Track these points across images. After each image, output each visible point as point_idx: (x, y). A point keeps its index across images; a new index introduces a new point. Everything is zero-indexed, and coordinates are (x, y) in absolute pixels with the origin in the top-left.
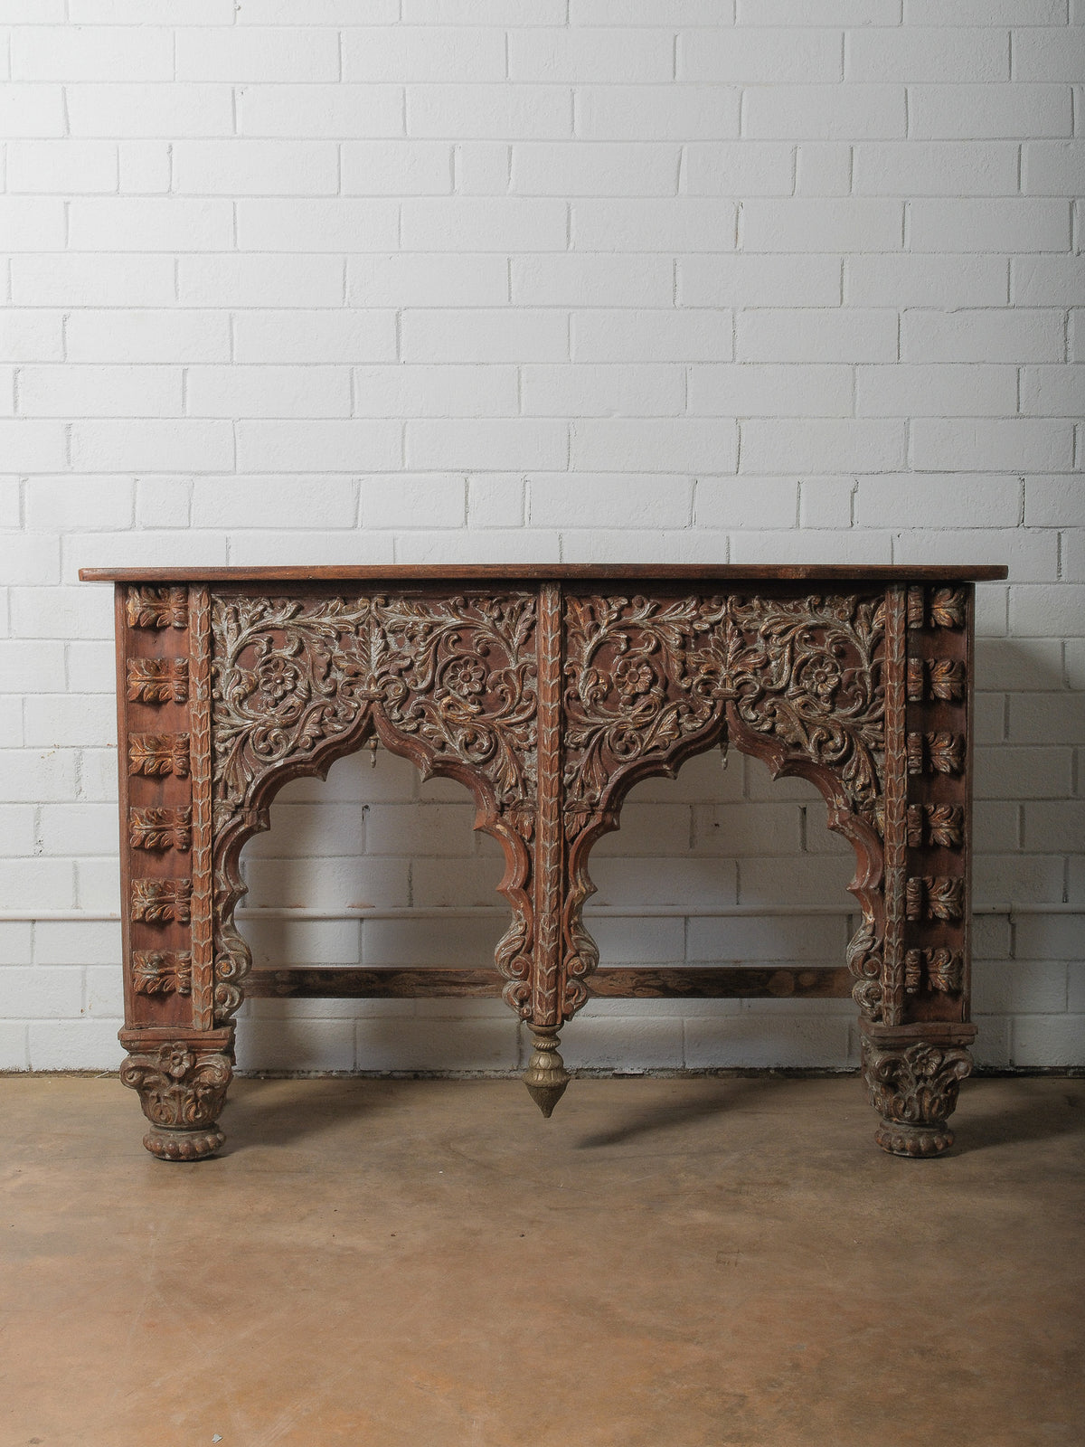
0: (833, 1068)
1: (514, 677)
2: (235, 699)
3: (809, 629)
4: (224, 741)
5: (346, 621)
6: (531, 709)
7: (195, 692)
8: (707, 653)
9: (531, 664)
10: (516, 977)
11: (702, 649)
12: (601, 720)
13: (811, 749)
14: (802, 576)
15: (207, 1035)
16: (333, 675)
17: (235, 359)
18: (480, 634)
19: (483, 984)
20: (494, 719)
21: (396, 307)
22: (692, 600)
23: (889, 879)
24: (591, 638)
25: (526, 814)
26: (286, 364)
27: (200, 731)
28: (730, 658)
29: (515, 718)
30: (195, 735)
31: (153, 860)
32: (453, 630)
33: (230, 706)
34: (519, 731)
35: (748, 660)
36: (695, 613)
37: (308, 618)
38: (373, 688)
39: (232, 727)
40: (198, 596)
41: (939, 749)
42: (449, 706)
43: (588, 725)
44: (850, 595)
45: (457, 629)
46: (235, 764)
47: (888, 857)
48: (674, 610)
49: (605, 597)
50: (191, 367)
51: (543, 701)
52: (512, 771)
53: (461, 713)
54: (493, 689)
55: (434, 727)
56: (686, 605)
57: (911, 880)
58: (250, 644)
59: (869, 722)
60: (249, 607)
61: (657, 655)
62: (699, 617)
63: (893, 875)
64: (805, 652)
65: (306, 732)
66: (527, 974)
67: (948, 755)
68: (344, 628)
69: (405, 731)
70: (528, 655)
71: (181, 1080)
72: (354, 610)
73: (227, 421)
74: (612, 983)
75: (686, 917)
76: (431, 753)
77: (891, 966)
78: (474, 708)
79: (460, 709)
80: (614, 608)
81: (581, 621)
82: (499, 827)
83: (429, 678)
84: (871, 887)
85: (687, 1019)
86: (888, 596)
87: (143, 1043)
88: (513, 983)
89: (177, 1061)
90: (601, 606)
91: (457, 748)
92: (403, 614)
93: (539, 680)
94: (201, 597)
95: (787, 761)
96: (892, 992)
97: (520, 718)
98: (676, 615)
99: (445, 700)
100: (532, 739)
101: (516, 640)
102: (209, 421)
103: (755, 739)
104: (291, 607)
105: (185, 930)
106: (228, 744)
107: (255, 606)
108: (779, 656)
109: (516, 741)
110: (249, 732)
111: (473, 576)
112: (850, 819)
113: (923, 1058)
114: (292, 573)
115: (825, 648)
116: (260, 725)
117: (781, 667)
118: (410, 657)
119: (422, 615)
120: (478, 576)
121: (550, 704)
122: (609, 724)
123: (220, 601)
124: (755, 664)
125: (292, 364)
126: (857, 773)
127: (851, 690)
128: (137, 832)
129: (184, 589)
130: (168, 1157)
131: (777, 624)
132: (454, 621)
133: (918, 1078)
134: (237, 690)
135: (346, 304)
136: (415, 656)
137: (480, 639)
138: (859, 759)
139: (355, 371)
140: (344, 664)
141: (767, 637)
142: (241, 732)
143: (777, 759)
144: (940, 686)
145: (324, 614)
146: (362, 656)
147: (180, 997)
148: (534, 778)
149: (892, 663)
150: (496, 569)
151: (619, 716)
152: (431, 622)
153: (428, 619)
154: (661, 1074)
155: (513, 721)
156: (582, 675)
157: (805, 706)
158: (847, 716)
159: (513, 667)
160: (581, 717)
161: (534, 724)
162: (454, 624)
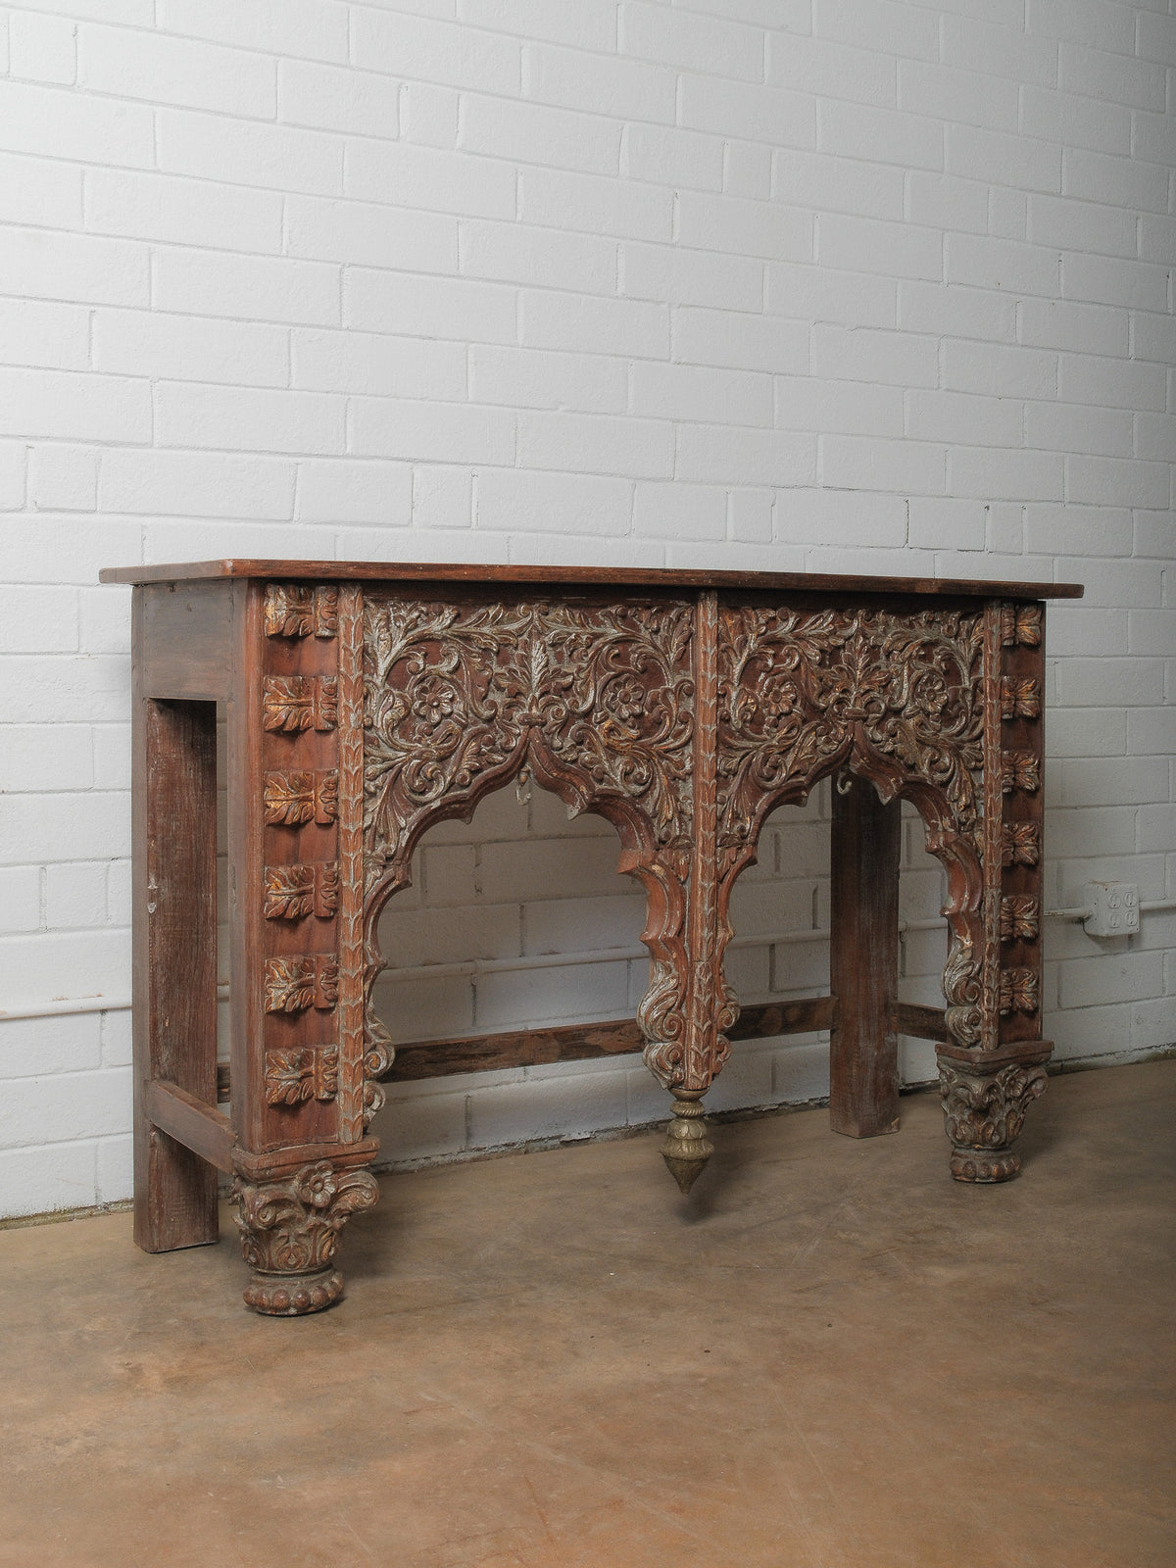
0: (759, 1107)
1: (671, 698)
2: (388, 726)
3: (923, 645)
4: (375, 778)
5: (507, 631)
6: (688, 733)
7: (347, 717)
8: (841, 670)
9: (689, 681)
10: (669, 1037)
11: (836, 666)
12: (750, 744)
13: (925, 770)
14: (934, 590)
15: (357, 1148)
16: (491, 697)
17: (153, 305)
18: (640, 648)
19: (495, 1054)
20: (652, 745)
21: (339, 263)
22: (830, 614)
23: (988, 900)
24: (741, 653)
25: (681, 852)
26: (214, 317)
27: (353, 767)
28: (859, 675)
29: (671, 743)
30: (347, 772)
31: (286, 932)
32: (615, 643)
33: (383, 735)
34: (675, 757)
35: (873, 678)
36: (832, 627)
37: (468, 625)
38: (534, 711)
39: (385, 759)
40: (353, 598)
41: (1023, 767)
42: (611, 730)
43: (738, 749)
44: (956, 611)
45: (617, 642)
46: (386, 808)
47: (988, 877)
48: (812, 624)
49: (754, 609)
50: (99, 309)
51: (701, 724)
52: (668, 803)
53: (621, 738)
54: (650, 711)
55: (594, 755)
56: (825, 619)
57: (1004, 900)
58: (403, 658)
59: (970, 741)
60: (403, 613)
61: (796, 672)
62: (833, 633)
63: (992, 894)
64: (920, 669)
65: (465, 765)
66: (681, 1034)
67: (1033, 772)
68: (506, 639)
69: (566, 761)
70: (682, 672)
71: (319, 1211)
72: (516, 619)
73: (144, 380)
74: (621, 1037)
75: (629, 960)
76: (590, 787)
77: (992, 990)
78: (634, 733)
79: (620, 735)
80: (762, 621)
81: (731, 634)
82: (656, 868)
83: (590, 699)
84: (972, 910)
85: (631, 1071)
86: (987, 613)
87: (278, 1170)
88: (661, 1044)
89: (319, 1185)
90: (750, 619)
91: (618, 779)
92: (565, 624)
93: (695, 700)
94: (355, 598)
95: (906, 783)
96: (992, 1015)
97: (677, 743)
98: (815, 629)
99: (606, 724)
100: (688, 767)
101: (672, 656)
102: (124, 378)
103: (880, 760)
104: (449, 614)
105: (326, 1019)
106: (378, 782)
107: (410, 611)
108: (900, 675)
109: (673, 769)
110: (402, 766)
111: (652, 582)
112: (955, 842)
113: (1011, 1080)
114: (470, 572)
115: (934, 665)
116: (415, 757)
117: (901, 683)
118: (573, 674)
119: (583, 626)
120: (657, 582)
121: (709, 726)
122: (757, 748)
123: (372, 605)
124: (881, 681)
125: (222, 318)
126: (961, 794)
127: (955, 709)
128: (273, 898)
129: (335, 588)
130: (293, 1311)
131: (899, 639)
132: (614, 633)
133: (1008, 1100)
134: (388, 715)
135: (284, 252)
136: (578, 672)
137: (641, 653)
138: (961, 779)
139: (293, 334)
140: (504, 683)
141: (888, 654)
142: (391, 767)
143: (897, 781)
144: (1024, 704)
145: (484, 623)
146: (525, 674)
147: (317, 1105)
148: (690, 810)
149: (992, 681)
150: (673, 575)
151: (766, 740)
152: (592, 634)
153: (589, 630)
154: (606, 1135)
155: (672, 746)
156: (734, 695)
157: (921, 725)
158: (953, 735)
159: (671, 686)
160: (732, 741)
161: (689, 750)
162: (616, 636)
